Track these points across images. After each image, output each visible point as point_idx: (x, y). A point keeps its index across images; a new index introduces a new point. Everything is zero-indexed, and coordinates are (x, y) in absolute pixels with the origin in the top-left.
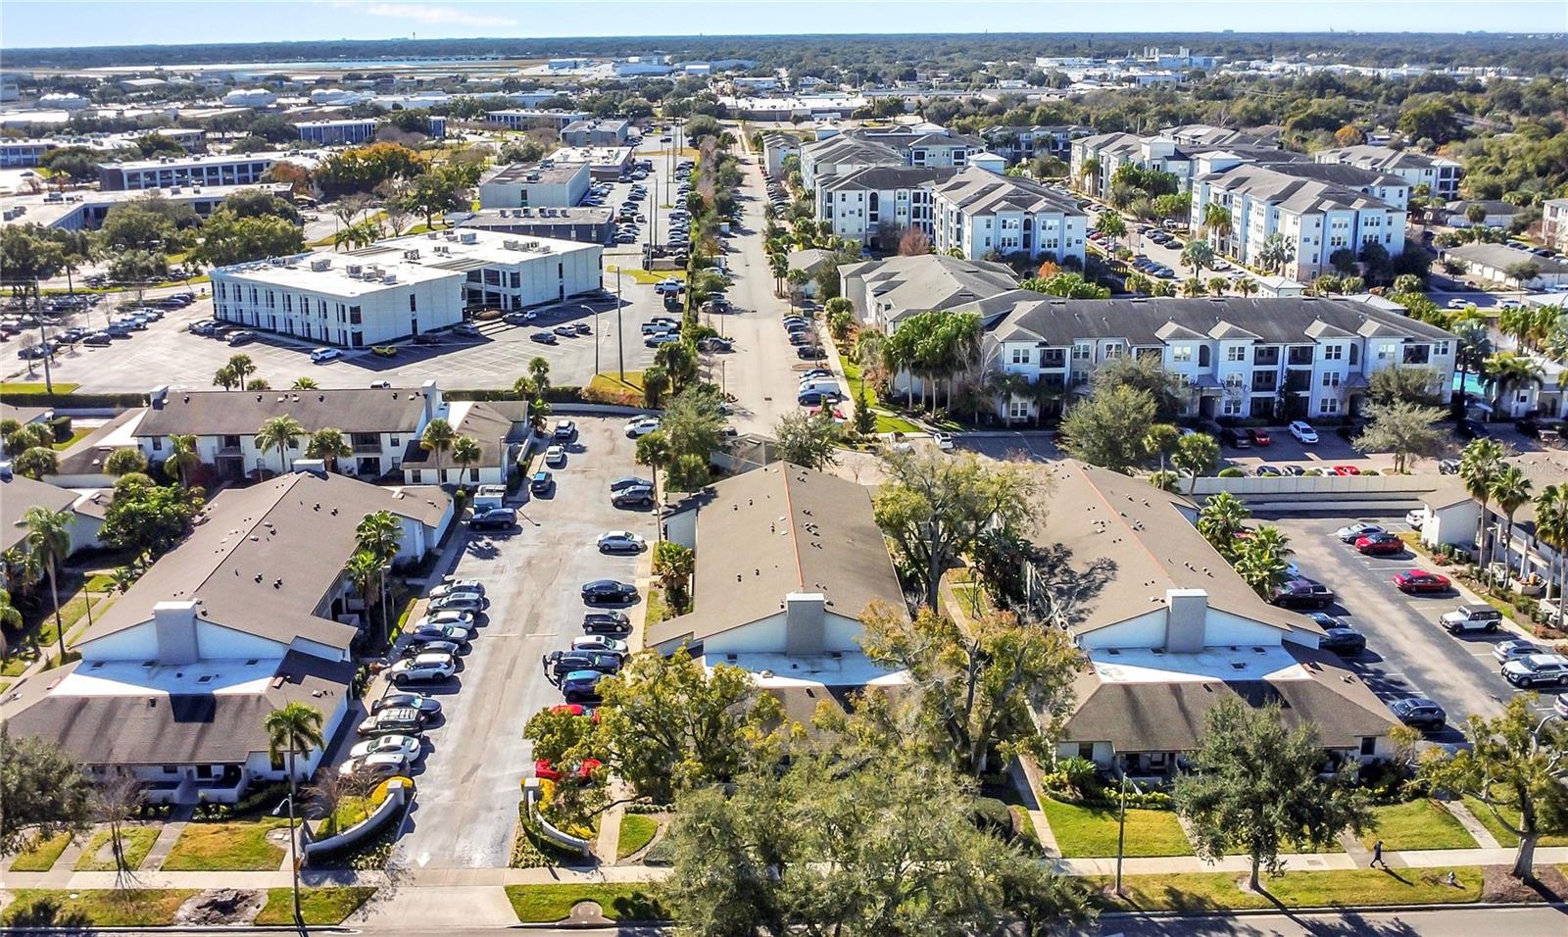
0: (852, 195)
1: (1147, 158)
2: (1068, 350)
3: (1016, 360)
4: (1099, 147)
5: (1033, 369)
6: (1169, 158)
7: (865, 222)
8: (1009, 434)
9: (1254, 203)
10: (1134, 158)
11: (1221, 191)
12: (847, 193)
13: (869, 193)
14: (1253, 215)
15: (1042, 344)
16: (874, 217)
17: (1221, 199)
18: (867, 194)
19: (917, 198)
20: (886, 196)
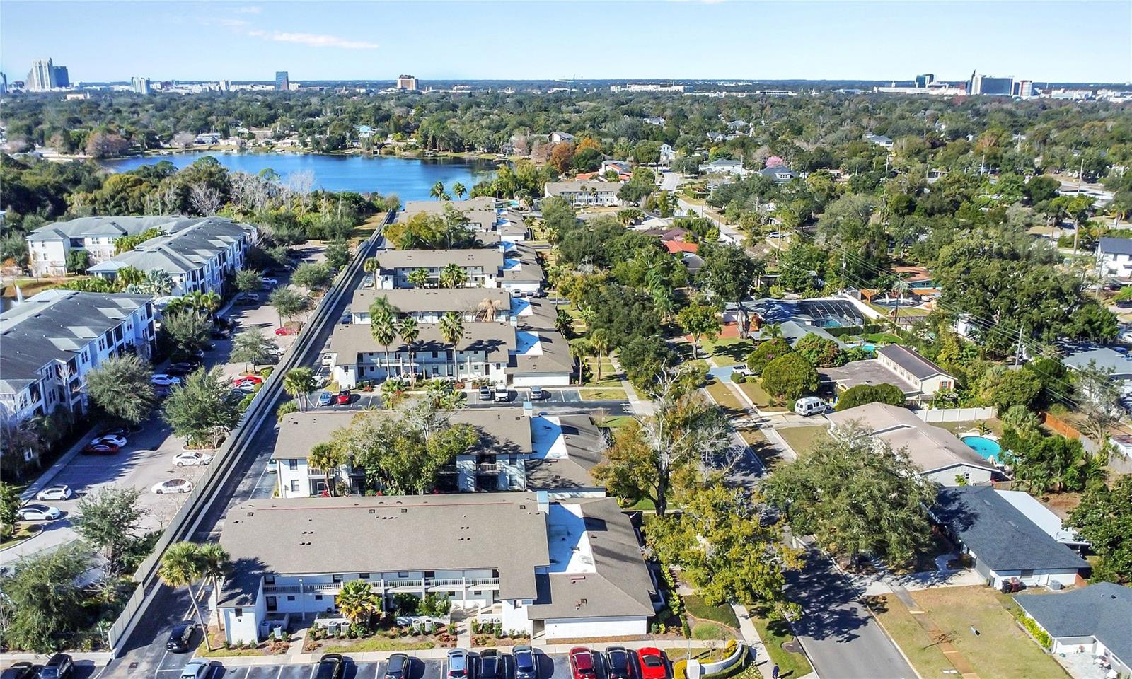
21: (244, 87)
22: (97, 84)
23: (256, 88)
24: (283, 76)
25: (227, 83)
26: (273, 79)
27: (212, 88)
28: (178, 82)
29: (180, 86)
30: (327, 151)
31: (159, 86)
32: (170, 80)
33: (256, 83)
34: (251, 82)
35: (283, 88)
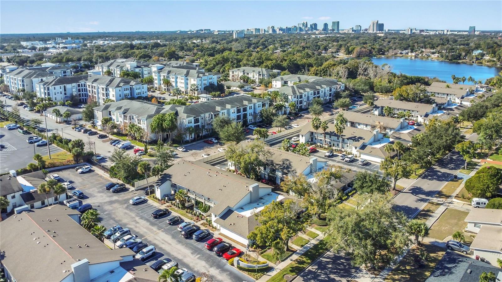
0: (58, 87)
1: (129, 68)
2: (200, 118)
3: (189, 123)
4: (109, 66)
5: (193, 125)
6: (136, 68)
7: (63, 96)
8: (191, 144)
9: (179, 77)
10: (124, 69)
11: (166, 75)
12: (56, 86)
13: (63, 85)
14: (179, 80)
15: (194, 117)
16: (65, 94)
17: (166, 77)
18: (62, 86)
19: (79, 86)
20: (69, 86)
21: (454, 33)
22: (393, 30)
23: (459, 33)
24: (473, 29)
25: (448, 31)
26: (468, 30)
27: (440, 33)
28: (427, 30)
29: (428, 32)
30: (451, 60)
31: (419, 31)
32: (424, 29)
33: (460, 31)
34: (458, 31)
35: (472, 33)
